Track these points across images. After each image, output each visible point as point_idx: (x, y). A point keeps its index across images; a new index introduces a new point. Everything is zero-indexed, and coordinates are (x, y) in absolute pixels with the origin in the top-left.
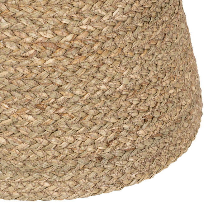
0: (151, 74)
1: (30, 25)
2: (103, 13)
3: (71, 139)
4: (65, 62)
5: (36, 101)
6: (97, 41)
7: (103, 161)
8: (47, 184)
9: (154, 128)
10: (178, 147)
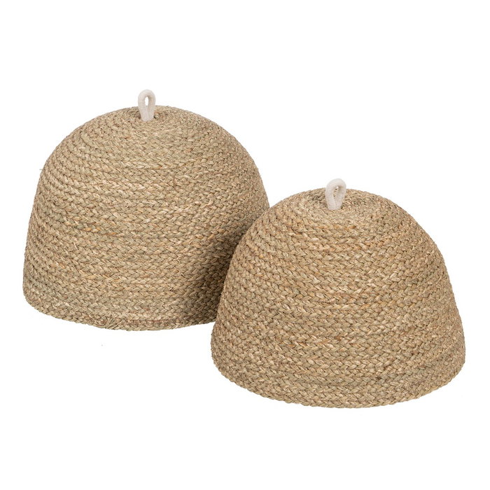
0: (417, 322)
1: (333, 282)
2: (383, 276)
3: (358, 362)
4: (356, 307)
5: (335, 334)
6: (378, 294)
7: (381, 380)
8: (341, 395)
9: (419, 361)
10: (439, 378)
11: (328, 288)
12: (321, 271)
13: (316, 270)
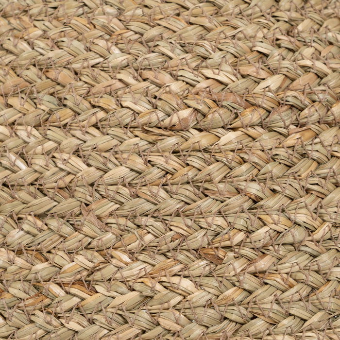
11: (166, 78)
12: (134, 26)
13: (115, 24)
